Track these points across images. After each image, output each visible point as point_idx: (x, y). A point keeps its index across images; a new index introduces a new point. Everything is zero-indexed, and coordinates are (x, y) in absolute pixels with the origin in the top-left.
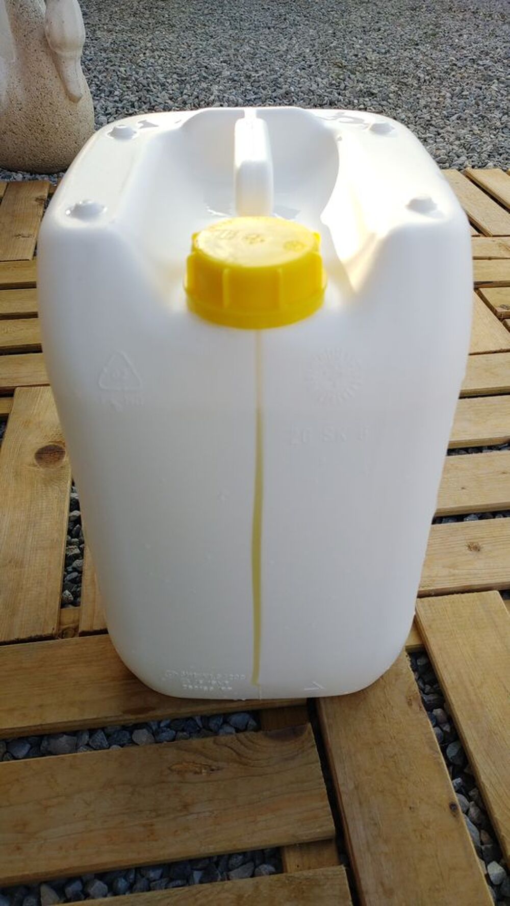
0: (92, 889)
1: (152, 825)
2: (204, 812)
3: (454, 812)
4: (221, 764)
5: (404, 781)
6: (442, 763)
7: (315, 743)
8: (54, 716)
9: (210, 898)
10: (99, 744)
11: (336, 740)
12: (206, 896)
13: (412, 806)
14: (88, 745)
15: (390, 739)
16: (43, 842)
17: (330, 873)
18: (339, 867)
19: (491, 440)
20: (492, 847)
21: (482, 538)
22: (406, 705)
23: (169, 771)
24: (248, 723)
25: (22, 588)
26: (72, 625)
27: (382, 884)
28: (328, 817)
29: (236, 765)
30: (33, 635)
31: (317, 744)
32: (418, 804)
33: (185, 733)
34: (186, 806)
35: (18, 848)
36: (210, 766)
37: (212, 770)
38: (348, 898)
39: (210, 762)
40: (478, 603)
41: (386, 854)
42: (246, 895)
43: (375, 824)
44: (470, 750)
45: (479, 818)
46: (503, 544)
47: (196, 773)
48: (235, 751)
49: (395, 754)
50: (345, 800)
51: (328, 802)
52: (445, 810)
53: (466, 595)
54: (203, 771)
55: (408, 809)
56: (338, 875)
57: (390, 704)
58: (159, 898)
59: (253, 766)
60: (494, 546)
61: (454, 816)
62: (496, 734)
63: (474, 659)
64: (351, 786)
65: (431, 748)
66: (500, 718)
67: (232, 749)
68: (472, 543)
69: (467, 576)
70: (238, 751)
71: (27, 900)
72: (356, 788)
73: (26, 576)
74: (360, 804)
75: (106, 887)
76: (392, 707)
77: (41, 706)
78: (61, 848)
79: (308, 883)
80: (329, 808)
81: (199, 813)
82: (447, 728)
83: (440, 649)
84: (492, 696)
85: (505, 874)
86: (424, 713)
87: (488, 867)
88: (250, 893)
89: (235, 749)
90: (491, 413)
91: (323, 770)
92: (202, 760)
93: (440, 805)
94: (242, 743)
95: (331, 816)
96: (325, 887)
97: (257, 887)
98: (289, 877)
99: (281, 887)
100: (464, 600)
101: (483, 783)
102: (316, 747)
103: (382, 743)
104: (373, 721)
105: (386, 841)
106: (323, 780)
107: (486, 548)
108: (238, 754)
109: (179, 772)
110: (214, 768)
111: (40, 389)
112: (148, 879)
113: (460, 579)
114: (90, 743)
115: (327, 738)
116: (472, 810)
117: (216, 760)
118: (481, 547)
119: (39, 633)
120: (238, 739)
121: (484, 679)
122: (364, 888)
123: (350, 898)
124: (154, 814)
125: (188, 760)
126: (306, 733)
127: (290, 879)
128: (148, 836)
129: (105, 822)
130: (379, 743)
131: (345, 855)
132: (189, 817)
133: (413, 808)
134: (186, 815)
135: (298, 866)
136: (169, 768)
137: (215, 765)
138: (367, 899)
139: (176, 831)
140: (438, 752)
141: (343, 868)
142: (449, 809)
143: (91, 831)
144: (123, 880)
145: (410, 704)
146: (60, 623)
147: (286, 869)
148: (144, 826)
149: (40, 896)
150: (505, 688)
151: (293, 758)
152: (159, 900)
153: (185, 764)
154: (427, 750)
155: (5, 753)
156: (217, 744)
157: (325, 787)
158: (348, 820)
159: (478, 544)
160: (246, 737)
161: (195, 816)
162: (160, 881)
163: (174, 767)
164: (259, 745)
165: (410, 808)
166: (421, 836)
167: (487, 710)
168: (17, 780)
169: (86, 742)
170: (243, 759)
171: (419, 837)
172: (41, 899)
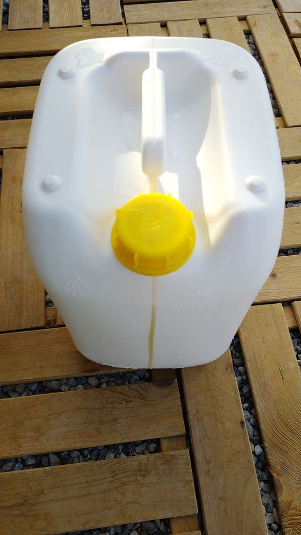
0: (73, 455)
1: (99, 429)
2: (124, 423)
3: (242, 425)
4: (132, 399)
5: (220, 409)
6: (239, 401)
7: (178, 389)
8: (48, 373)
9: (127, 464)
10: (71, 384)
11: (189, 387)
12: (125, 463)
13: (223, 422)
14: (66, 383)
15: (215, 387)
16: (48, 437)
17: (182, 453)
18: (186, 450)
19: (293, 198)
20: (258, 438)
21: (278, 269)
22: (225, 370)
23: (106, 402)
24: (145, 375)
25: (24, 297)
26: (52, 318)
27: (205, 458)
28: (182, 426)
29: (139, 400)
30: (33, 326)
31: (179, 389)
32: (226, 421)
33: (114, 379)
34: (115, 420)
35: (37, 440)
36: (126, 400)
37: (127, 402)
38: (189, 464)
39: (127, 398)
40: (270, 310)
41: (208, 445)
42: (143, 463)
43: (205, 430)
44: (254, 394)
45: (254, 423)
46: (289, 273)
47: (120, 403)
48: (139, 393)
49: (217, 396)
50: (191, 418)
51: (183, 419)
52: (238, 424)
54: (123, 402)
55: (221, 423)
56: (185, 454)
57: (217, 369)
58: (103, 464)
59: (147, 400)
60: (284, 274)
61: (242, 427)
62: (268, 386)
63: (262, 344)
64: (194, 412)
65: (235, 393)
66: (271, 377)
67: (137, 391)
69: (266, 294)
70: (140, 392)
71: (44, 459)
72: (197, 412)
73: (25, 289)
74: (198, 420)
75: (79, 453)
76: (218, 371)
77: (41, 367)
78: (57, 440)
79: (172, 458)
80: (183, 422)
81: (121, 423)
82: (244, 377)
83: (246, 338)
84: (269, 365)
85: (263, 452)
86: (234, 374)
87: (255, 447)
88: (145, 462)
89: (139, 391)
90: (297, 177)
91: (181, 403)
92: (122, 396)
93: (236, 422)
94: (143, 389)
95: (184, 426)
96: (180, 459)
97: (148, 459)
98: (163, 455)
99: (159, 459)
100: (262, 309)
101: (258, 411)
102: (178, 391)
103: (211, 390)
104: (208, 378)
105: (209, 439)
106: (181, 408)
107: (279, 275)
108: (141, 394)
109: (111, 403)
110: (128, 401)
111: (19, 150)
112: (98, 449)
113: (262, 296)
114: (67, 383)
115: (184, 387)
116: (251, 420)
117: (129, 397)
118: (277, 274)
119: (36, 325)
120: (140, 386)
121: (266, 356)
122: (197, 460)
123: (190, 464)
124: (100, 424)
125: (116, 397)
126: (174, 384)
127: (164, 456)
128: (98, 435)
129: (77, 427)
130: (210, 389)
131: (189, 444)
132: (117, 425)
133: (223, 423)
134: (116, 424)
135: (167, 447)
136: (107, 401)
138: (198, 465)
139: (111, 432)
140: (238, 395)
141: (187, 451)
142: (240, 423)
143: (71, 431)
144: (87, 451)
145: (227, 369)
146: (46, 317)
147: (162, 451)
148: (96, 429)
149: (49, 458)
150: (276, 360)
151: (167, 397)
152: (104, 465)
153: (114, 399)
154: (233, 394)
155: (25, 388)
156: (130, 389)
157: (182, 411)
158: (192, 428)
159: (275, 272)
160: (144, 385)
161: (119, 425)
162: (103, 450)
163: (109, 400)
164: (151, 390)
165: (222, 423)
166: (225, 436)
167: (265, 373)
168: (33, 406)
169: (65, 382)
170: (143, 397)
171: (224, 437)
172: (50, 459)
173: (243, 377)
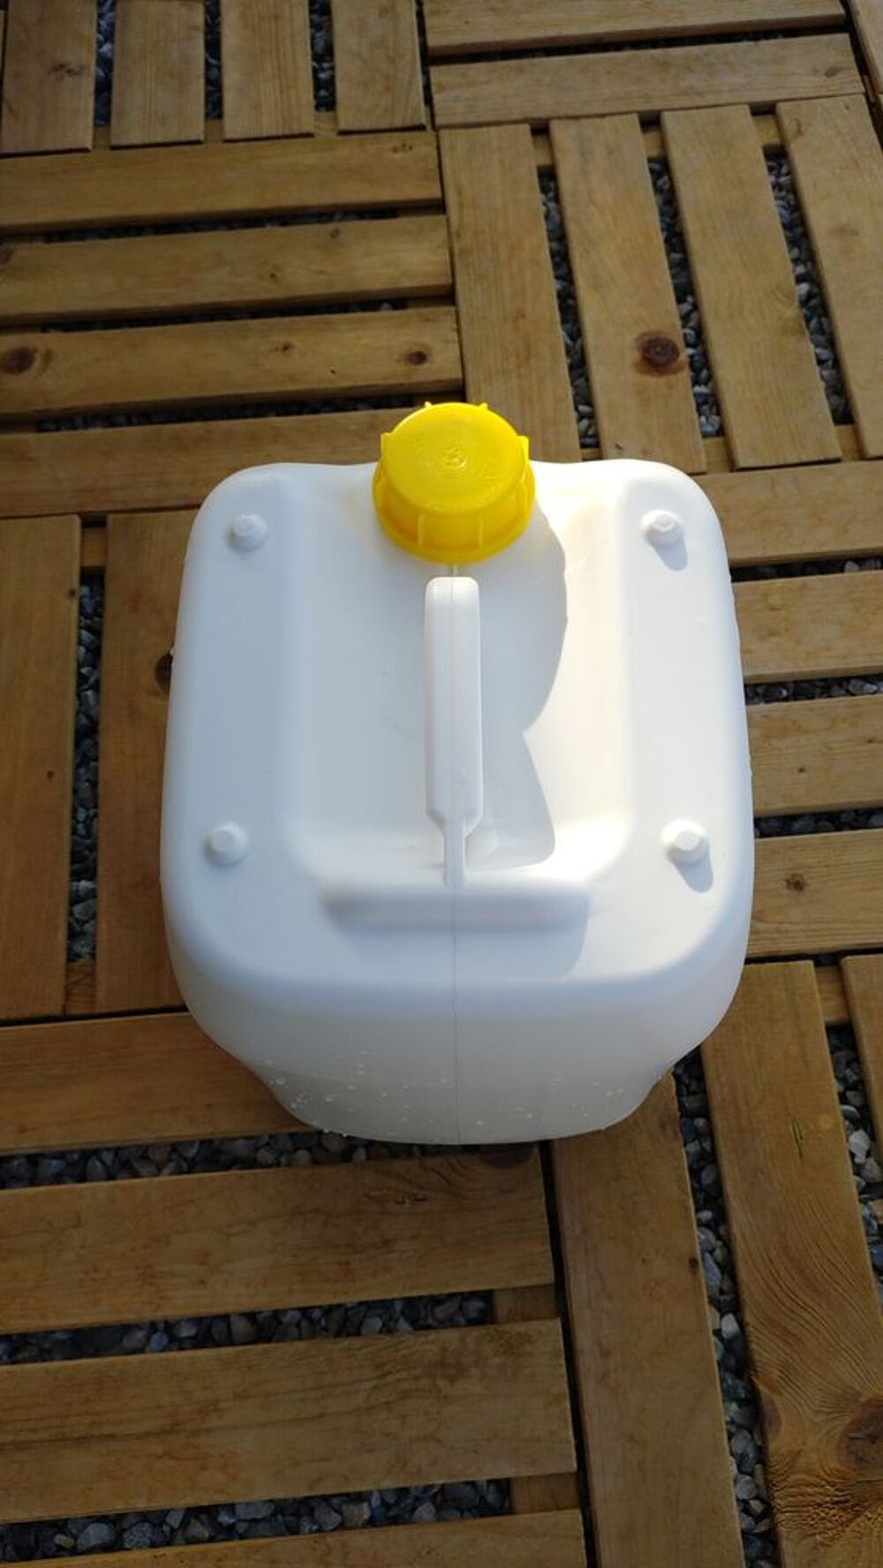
0: (286, 1321)
1: (348, 1263)
2: (407, 1251)
3: (693, 1268)
4: (428, 1193)
5: (642, 1227)
6: (690, 1208)
7: (541, 1172)
9: (412, 1349)
12: (409, 1347)
13: (646, 1258)
16: (228, 1276)
17: (544, 1328)
18: (554, 1321)
20: (731, 1299)
21: (811, 866)
22: (658, 1130)
23: (366, 1198)
27: (600, 1344)
28: (547, 1264)
29: (445, 1195)
31: (543, 1174)
32: (655, 1256)
34: (387, 1243)
35: (202, 1282)
36: (415, 1195)
37: (417, 1200)
38: (561, 1356)
39: (415, 1190)
40: (782, 979)
41: (608, 1312)
42: (451, 1349)
43: (601, 1277)
44: (726, 1192)
45: (723, 1260)
46: (839, 879)
47: (398, 1203)
48: (444, 1178)
50: (569, 1246)
51: (549, 1247)
52: (683, 1266)
53: (768, 965)
54: (407, 1200)
55: (642, 1262)
56: (552, 1331)
58: (358, 1346)
59: (465, 1198)
60: (825, 882)
61: (693, 1273)
62: (763, 1172)
63: (756, 1067)
64: (578, 1231)
65: (680, 1187)
66: (772, 1152)
67: (441, 1176)
68: (794, 876)
69: (776, 934)
70: (448, 1178)
71: (217, 1327)
72: (584, 1232)
74: (586, 1251)
75: (299, 1315)
76: (641, 1131)
78: (249, 1285)
79: (519, 1339)
80: (550, 1254)
81: (401, 1251)
82: (707, 1145)
84: (769, 1121)
85: (739, 1332)
87: (723, 1320)
88: (455, 1347)
89: (445, 1175)
91: (547, 1207)
92: (404, 1186)
93: (678, 1261)
94: (453, 1170)
95: (552, 1264)
96: (537, 1344)
97: (462, 1340)
98: (500, 1330)
99: (490, 1340)
100: (764, 974)
101: (733, 1234)
102: (542, 1177)
105: (609, 1297)
106: (546, 1219)
107: (812, 885)
108: (449, 1182)
109: (378, 1200)
110: (419, 1197)
112: (344, 1310)
115: (557, 1168)
116: (718, 1252)
117: (421, 1188)
118: (807, 881)
120: (448, 1162)
121: (764, 1097)
122: (579, 1348)
123: (563, 1356)
124: (351, 1250)
125: (389, 1187)
126: (531, 1160)
127: (501, 1333)
128: (345, 1276)
129: (296, 1256)
131: (563, 1312)
132: (390, 1256)
133: (647, 1261)
134: (386, 1253)
135: (510, 1310)
136: (367, 1195)
137: (421, 1194)
138: (581, 1360)
139: (376, 1271)
140: (686, 1193)
141: (556, 1324)
142: (687, 1265)
143: (281, 1266)
144: (318, 1311)
145: (663, 1130)
147: (498, 1320)
148: (340, 1264)
149: (230, 1325)
150: (788, 1109)
151: (513, 1190)
152: (358, 1349)
153: (386, 1191)
154: (675, 1191)
155: (171, 1152)
156: (423, 1169)
157: (548, 1229)
158: (570, 1270)
159: (802, 878)
160: (459, 1162)
161: (397, 1255)
163: (373, 1193)
164: (474, 1172)
165: (644, 1261)
166: (651, 1294)
167: (759, 1140)
168: (192, 1201)
170: (455, 1189)
171: (648, 1295)
172: (233, 1329)
173: (704, 1145)
